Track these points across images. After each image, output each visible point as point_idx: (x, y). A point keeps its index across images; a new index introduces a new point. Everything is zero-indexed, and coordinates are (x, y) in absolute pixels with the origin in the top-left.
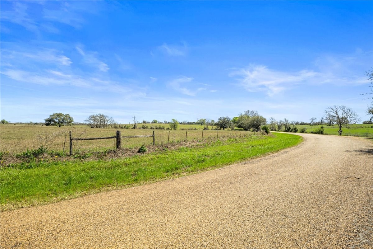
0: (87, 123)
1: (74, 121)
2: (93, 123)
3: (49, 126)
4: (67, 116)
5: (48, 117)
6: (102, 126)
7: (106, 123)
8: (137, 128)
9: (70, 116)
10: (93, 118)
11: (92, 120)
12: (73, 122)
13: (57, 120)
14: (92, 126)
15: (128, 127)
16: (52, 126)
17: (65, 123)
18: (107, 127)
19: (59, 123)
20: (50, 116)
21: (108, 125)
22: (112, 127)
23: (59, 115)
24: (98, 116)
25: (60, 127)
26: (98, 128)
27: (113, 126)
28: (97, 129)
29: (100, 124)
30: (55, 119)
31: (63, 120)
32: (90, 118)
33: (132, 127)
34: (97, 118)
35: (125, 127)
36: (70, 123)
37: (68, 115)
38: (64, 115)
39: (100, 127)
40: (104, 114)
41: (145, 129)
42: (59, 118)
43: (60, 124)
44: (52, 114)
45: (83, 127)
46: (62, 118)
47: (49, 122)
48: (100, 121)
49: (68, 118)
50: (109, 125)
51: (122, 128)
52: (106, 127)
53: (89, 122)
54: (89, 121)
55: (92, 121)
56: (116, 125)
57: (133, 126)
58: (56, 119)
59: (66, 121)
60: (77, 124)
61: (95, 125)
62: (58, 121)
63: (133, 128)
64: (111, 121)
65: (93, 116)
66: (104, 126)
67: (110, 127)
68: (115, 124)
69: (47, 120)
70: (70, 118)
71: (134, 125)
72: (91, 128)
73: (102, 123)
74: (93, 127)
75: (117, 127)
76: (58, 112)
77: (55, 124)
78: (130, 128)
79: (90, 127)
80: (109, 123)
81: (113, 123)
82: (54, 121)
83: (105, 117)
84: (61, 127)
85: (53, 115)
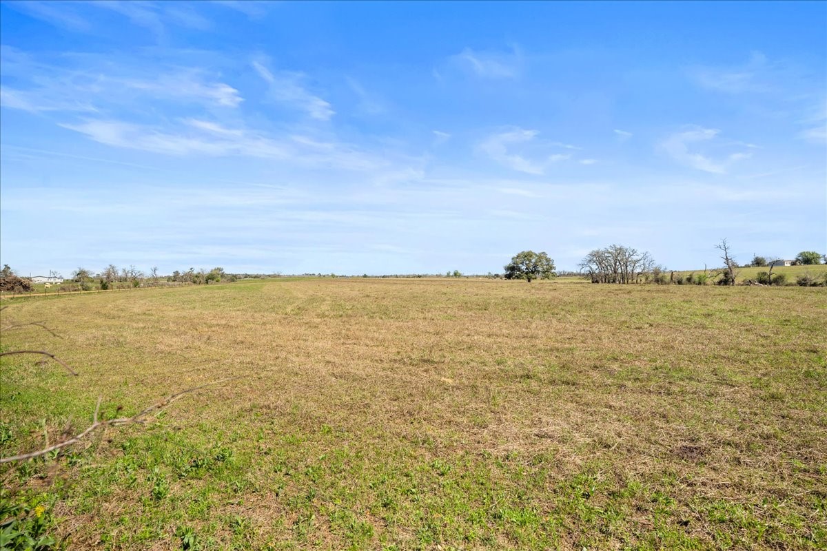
0: (583, 272)
1: (555, 268)
2: (597, 272)
3: (511, 280)
4: (541, 257)
5: (509, 262)
6: (619, 278)
7: (629, 269)
8: (736, 281)
9: (548, 256)
10: (598, 257)
11: (594, 262)
12: (553, 271)
13: (523, 268)
14: (595, 279)
15: (700, 278)
16: (516, 280)
17: (538, 272)
18: (635, 281)
19: (527, 273)
20: (513, 259)
21: (635, 276)
22: (647, 279)
23: (527, 256)
24: (609, 253)
25: (529, 281)
26: (609, 282)
27: (650, 279)
28: (606, 285)
29: (615, 273)
30: (520, 265)
31: (535, 266)
32: (589, 259)
33: (717, 280)
34: (607, 258)
35: (689, 280)
36: (548, 272)
37: (544, 253)
38: (536, 254)
39: (614, 281)
40: (626, 246)
41: (774, 286)
42: (527, 262)
43: (530, 274)
44: (515, 255)
45: (574, 281)
46: (533, 261)
47: (512, 272)
48: (615, 264)
49: (544, 262)
50: (639, 274)
51: (680, 283)
52: (630, 281)
53: (588, 269)
54: (586, 265)
55: (594, 267)
56: (660, 275)
57: (722, 276)
58: (522, 263)
59: (540, 269)
60: (564, 275)
61: (603, 274)
62: (527, 268)
63: (720, 283)
64: (644, 264)
65: (598, 252)
66: (625, 278)
67: (644, 280)
68: (656, 272)
69: (508, 268)
70: (548, 260)
71: (726, 274)
72: (593, 282)
73: (620, 271)
74: (597, 282)
75: (662, 281)
76: (526, 250)
77: (520, 275)
78: (709, 281)
79: (590, 281)
80: (638, 270)
81: (652, 268)
82: (519, 270)
83: (627, 254)
84: (532, 281)
85: (518, 257)
